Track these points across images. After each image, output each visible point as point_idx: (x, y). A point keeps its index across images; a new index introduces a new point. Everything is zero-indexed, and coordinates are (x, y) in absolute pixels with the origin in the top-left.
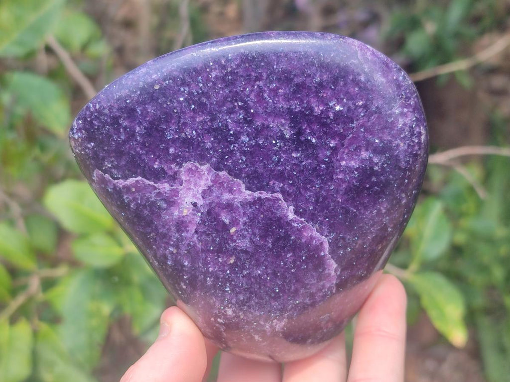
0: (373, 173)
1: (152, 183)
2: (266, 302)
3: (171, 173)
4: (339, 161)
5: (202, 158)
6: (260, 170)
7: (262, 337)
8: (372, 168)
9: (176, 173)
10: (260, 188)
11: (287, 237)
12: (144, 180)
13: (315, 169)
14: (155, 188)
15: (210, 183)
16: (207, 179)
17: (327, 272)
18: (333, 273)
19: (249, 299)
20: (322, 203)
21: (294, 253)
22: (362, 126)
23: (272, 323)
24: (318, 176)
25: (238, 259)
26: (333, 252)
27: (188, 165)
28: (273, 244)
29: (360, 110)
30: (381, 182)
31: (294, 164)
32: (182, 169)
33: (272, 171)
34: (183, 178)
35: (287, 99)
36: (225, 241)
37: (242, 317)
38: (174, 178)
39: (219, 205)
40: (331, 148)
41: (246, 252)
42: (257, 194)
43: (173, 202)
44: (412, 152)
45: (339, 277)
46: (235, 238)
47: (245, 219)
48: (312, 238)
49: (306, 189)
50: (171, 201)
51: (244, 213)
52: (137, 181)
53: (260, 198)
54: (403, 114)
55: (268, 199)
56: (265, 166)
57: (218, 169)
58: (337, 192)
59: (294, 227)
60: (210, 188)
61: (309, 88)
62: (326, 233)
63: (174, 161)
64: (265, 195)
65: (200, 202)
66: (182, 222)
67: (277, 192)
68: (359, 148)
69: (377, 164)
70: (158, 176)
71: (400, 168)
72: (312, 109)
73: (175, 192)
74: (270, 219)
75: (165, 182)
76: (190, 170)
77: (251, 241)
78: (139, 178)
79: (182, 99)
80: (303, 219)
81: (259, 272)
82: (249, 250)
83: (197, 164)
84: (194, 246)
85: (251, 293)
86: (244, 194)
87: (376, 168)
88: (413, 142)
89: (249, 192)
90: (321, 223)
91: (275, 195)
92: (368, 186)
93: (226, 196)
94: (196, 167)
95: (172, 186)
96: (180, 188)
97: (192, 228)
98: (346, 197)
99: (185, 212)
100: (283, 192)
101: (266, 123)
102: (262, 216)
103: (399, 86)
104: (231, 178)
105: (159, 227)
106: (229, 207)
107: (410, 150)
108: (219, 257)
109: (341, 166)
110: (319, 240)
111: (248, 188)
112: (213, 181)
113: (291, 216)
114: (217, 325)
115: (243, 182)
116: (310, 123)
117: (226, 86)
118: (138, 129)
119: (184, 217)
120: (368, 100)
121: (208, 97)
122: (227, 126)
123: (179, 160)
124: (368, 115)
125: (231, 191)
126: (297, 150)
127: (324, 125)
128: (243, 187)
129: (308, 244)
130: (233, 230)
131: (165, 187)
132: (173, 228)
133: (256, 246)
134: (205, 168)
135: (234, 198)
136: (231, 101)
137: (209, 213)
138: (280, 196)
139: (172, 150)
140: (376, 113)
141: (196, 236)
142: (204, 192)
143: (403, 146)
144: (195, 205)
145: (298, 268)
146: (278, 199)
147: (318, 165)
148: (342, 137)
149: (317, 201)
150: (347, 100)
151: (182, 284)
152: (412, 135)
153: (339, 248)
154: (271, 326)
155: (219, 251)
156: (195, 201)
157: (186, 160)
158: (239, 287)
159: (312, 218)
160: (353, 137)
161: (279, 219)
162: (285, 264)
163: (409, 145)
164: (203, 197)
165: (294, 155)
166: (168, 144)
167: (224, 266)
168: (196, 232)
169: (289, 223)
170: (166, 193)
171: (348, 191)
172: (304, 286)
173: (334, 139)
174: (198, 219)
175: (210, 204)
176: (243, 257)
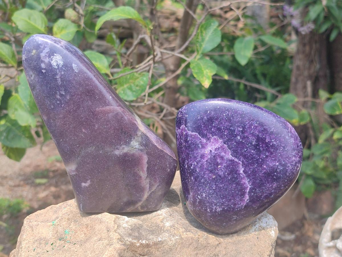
0: (276, 171)
1: (200, 137)
2: (218, 198)
3: (208, 137)
4: (266, 161)
5: (221, 137)
6: (239, 151)
7: (210, 211)
8: (276, 169)
9: (210, 138)
10: (236, 157)
11: (237, 178)
12: (198, 135)
13: (257, 160)
14: (201, 140)
15: (220, 147)
16: (219, 145)
17: (244, 198)
18: (246, 201)
19: (213, 194)
20: (254, 173)
21: (236, 185)
22: (280, 153)
23: (217, 207)
24: (257, 163)
25: (216, 177)
26: (249, 192)
27: (215, 137)
28: (231, 178)
29: (282, 147)
30: (278, 176)
31: (251, 155)
32: (213, 137)
33: (242, 153)
34: (212, 140)
35: (259, 132)
36: (215, 169)
37: (207, 199)
38: (208, 139)
39: (219, 155)
40: (266, 155)
41: (220, 176)
42: (233, 158)
43: (204, 147)
44: (293, 171)
45: (247, 203)
46: (219, 169)
47: (225, 165)
48: (245, 183)
49: (251, 165)
50: (203, 147)
51: (226, 162)
52: (196, 134)
53: (234, 160)
54: (295, 156)
55: (236, 162)
56: (241, 150)
57: (225, 143)
58: (261, 171)
59: (241, 176)
60: (219, 148)
61: (268, 132)
62: (250, 184)
63: (211, 133)
64: (236, 160)
65: (213, 151)
66: (204, 155)
67: (241, 161)
68: (275, 160)
69: (279, 169)
70: (204, 136)
71: (286, 175)
72: (266, 139)
73: (207, 144)
74: (234, 169)
75: (205, 139)
76: (215, 139)
77: (224, 173)
78: (197, 134)
79: (224, 115)
80: (245, 175)
81: (221, 186)
82: (222, 176)
83: (218, 138)
84: (203, 166)
85: (215, 192)
86: (229, 156)
87: (278, 170)
88: (294, 168)
89: (231, 156)
90: (250, 180)
91: (239, 162)
92: (272, 175)
93: (223, 154)
94: (218, 139)
95: (207, 141)
96: (209, 143)
97: (206, 159)
98: (263, 175)
99: (206, 152)
100: (243, 162)
101: (248, 136)
102: (232, 167)
103: (298, 147)
104: (227, 148)
105: (195, 153)
106: (222, 158)
107: (292, 170)
108: (210, 173)
109: (266, 163)
110: (247, 185)
111: (231, 155)
112: (221, 146)
113: (241, 172)
114: (197, 198)
115: (231, 152)
116: (263, 143)
117: (241, 118)
118: (205, 118)
119: (205, 154)
120: (286, 145)
121: (233, 118)
122: (235, 130)
123: (213, 134)
124: (283, 151)
125: (225, 153)
126: (254, 150)
127: (267, 146)
128: (230, 153)
129: (243, 185)
130: (219, 166)
131: (204, 141)
132: (199, 156)
133: (225, 176)
134: (221, 141)
135: (225, 156)
136: (240, 123)
137: (214, 156)
138: (241, 163)
139: (213, 129)
140: (286, 151)
141: (206, 162)
142: (216, 148)
143: (290, 167)
144: (211, 151)
145: (235, 192)
146: (240, 164)
147: (259, 159)
148: (272, 153)
149: (253, 171)
150: (279, 142)
151: (192, 177)
152: (295, 165)
153: (252, 192)
154: (216, 208)
155: (211, 172)
156: (212, 150)
157: (215, 135)
158: (212, 187)
159: (248, 176)
160: (275, 155)
161: (237, 171)
162: (231, 188)
163: (292, 168)
164: (215, 150)
165: (252, 151)
166: (212, 127)
167: (210, 177)
168: (207, 161)
169: (239, 174)
170: (203, 143)
171: (265, 173)
172: (234, 199)
173: (268, 153)
174: (209, 157)
175: (216, 154)
176: (219, 178)
